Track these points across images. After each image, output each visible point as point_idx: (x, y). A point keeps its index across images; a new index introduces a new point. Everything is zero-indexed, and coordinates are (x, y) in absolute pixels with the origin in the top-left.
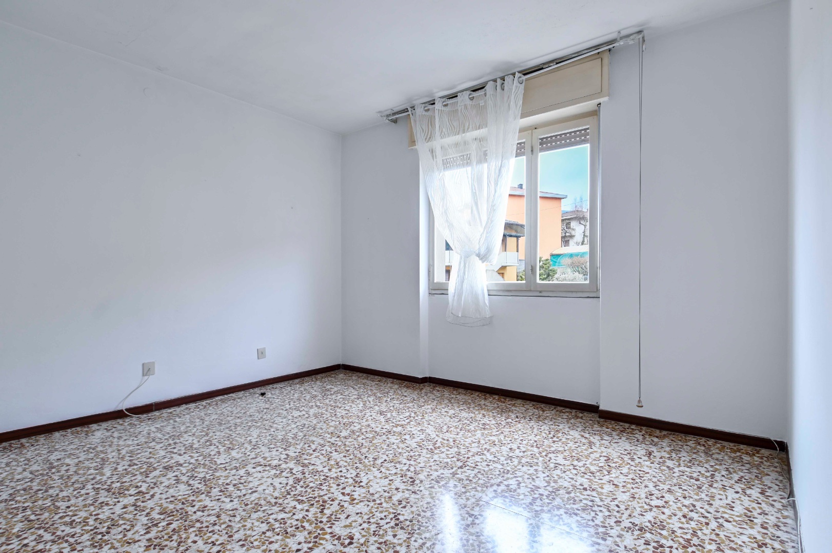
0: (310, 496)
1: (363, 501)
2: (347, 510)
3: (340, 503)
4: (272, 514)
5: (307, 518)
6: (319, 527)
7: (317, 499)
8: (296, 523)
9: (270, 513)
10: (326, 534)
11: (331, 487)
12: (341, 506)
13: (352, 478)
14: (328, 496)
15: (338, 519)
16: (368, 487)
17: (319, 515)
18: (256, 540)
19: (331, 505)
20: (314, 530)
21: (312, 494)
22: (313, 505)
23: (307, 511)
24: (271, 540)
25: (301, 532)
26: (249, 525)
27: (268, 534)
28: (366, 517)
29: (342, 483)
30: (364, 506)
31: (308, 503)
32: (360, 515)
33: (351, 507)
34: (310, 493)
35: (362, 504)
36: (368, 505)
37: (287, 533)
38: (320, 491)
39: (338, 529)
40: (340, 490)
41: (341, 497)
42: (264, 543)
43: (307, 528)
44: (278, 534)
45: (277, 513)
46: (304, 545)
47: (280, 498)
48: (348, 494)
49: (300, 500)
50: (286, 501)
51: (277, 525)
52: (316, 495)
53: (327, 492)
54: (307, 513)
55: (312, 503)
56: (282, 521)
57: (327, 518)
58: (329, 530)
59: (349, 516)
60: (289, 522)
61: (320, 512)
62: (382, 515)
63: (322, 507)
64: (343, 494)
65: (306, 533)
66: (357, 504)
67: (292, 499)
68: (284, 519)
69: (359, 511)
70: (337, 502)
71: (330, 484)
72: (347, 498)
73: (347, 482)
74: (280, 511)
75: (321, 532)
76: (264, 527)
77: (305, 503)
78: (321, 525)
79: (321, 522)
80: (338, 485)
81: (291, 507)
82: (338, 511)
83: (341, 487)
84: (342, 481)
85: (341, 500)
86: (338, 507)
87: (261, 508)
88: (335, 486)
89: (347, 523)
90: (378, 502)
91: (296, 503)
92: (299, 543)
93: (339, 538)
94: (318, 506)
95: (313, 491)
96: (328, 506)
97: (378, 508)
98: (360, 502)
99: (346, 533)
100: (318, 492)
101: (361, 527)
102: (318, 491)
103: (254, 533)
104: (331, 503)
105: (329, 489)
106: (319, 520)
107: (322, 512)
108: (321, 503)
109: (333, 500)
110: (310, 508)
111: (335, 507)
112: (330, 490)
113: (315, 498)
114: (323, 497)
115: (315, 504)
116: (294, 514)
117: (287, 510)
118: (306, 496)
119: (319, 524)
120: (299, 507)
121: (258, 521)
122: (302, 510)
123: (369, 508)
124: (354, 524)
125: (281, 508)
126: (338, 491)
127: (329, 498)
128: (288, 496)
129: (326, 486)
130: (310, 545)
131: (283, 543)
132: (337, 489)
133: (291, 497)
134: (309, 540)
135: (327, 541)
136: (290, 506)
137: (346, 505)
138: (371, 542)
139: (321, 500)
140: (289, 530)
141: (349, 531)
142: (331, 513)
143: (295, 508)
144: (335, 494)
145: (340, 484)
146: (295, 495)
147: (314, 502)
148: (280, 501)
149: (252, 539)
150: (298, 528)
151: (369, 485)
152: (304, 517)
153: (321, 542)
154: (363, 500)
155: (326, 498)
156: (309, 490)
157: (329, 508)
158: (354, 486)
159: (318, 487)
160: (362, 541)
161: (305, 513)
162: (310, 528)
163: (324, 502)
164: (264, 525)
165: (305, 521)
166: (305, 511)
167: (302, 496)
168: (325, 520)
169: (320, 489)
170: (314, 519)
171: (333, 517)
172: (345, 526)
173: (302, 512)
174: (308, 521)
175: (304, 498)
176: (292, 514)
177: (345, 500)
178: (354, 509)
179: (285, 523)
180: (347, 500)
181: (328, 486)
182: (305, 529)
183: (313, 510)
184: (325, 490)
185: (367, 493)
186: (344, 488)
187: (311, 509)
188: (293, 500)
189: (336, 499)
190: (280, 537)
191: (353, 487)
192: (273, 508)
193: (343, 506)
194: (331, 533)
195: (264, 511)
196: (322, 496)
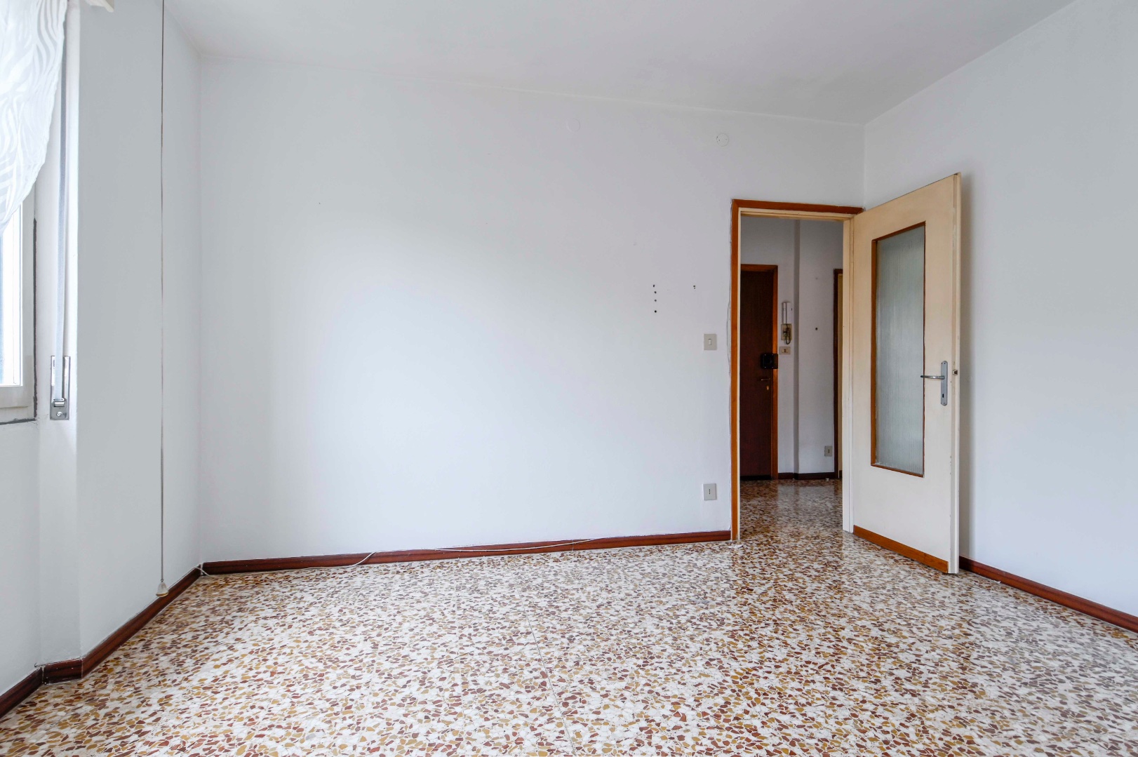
0: (734, 735)
1: (665, 697)
2: (693, 693)
3: (697, 706)
4: (799, 727)
5: (749, 702)
6: (738, 686)
7: (727, 725)
8: (765, 701)
9: (802, 729)
10: (733, 677)
11: (694, 739)
12: (698, 701)
13: (650, 744)
14: (708, 725)
15: (712, 687)
16: (640, 715)
17: (733, 700)
18: (818, 699)
19: (710, 708)
20: (745, 685)
21: (730, 737)
22: (737, 718)
23: (747, 712)
24: (800, 693)
25: (762, 689)
26: (832, 721)
27: (803, 701)
28: (678, 677)
29: (673, 738)
30: (668, 690)
31: (741, 723)
32: (682, 682)
33: (686, 696)
34: (734, 742)
35: (669, 694)
36: (663, 689)
37: (779, 693)
38: (716, 737)
39: (717, 676)
40: (684, 728)
41: (690, 714)
42: (808, 692)
43: (753, 690)
44: (790, 696)
45: (791, 726)
46: (761, 675)
47: (785, 750)
48: (677, 714)
49: (754, 735)
50: (776, 741)
51: (792, 708)
52: (725, 733)
53: (706, 731)
54: (748, 709)
55: (736, 722)
56: (784, 711)
57: (723, 693)
58: (728, 679)
59: (696, 686)
60: (775, 706)
61: (730, 703)
62: (658, 672)
63: (725, 709)
64: (684, 719)
65: (756, 685)
66: (675, 696)
67: (765, 741)
68: (781, 712)
69: (680, 686)
70: (700, 709)
71: (693, 747)
72: (683, 710)
73: (663, 738)
74: (786, 727)
75: (738, 680)
76: (809, 710)
77: (747, 726)
78: (734, 687)
79: (734, 691)
80: (681, 738)
81: (769, 727)
82: (706, 696)
83: (680, 732)
84: (671, 743)
85: (693, 709)
86: (703, 701)
87: (817, 744)
88: (689, 740)
89: (703, 678)
90: (647, 688)
91: (760, 731)
92: (766, 678)
93: (721, 668)
94: (729, 713)
95: (726, 743)
96: (715, 709)
97: (655, 681)
98: (669, 697)
99: (711, 669)
100: (719, 737)
101: (690, 669)
102: (719, 740)
103: (823, 708)
104: (709, 711)
105: (700, 737)
106: (735, 694)
107: (728, 703)
108: (723, 717)
109: (704, 714)
110: (742, 715)
111: (706, 703)
112: (700, 734)
113: (729, 729)
114: (715, 724)
115: (732, 718)
116: (766, 714)
117: (776, 725)
118: (742, 738)
119: (737, 689)
120: (757, 723)
121: (820, 724)
122: (754, 716)
123: (664, 686)
124: (697, 675)
125: (784, 730)
126: (688, 728)
127: (708, 719)
128: (771, 749)
129: (701, 745)
130: (754, 672)
131: (786, 685)
132: (687, 731)
133: (766, 745)
134: (754, 678)
135: (735, 670)
136: (771, 730)
137: (690, 701)
138: (690, 654)
139: (721, 721)
140: (776, 696)
141: (706, 670)
142: (716, 697)
143: (763, 723)
144: (695, 723)
145: (676, 739)
146: (760, 748)
147: (732, 722)
148: (785, 745)
149: (823, 702)
150: (765, 694)
151: (636, 718)
152: (754, 705)
153: (741, 672)
154: (662, 698)
155: (713, 722)
156: (733, 747)
157: (716, 705)
158: (658, 725)
159: (715, 749)
160: (699, 658)
161: (752, 710)
162: (749, 689)
163: (717, 717)
164: (810, 715)
165: (753, 700)
166: (750, 714)
167: (748, 740)
168: (728, 692)
169: (714, 743)
170: (742, 698)
171: (716, 691)
172: (707, 676)
173: (755, 714)
174: (750, 698)
175: (747, 735)
176: (770, 716)
177: (688, 708)
178: (683, 691)
179: (780, 706)
180: (685, 707)
181: (697, 744)
182: (756, 690)
183: (738, 710)
184: (708, 736)
185: (650, 706)
186: (676, 728)
187: (741, 712)
188: (764, 738)
189: (698, 715)
190: (789, 692)
191: (662, 725)
192: (798, 737)
193: (695, 700)
194: (727, 675)
195: (811, 737)
196: (717, 727)
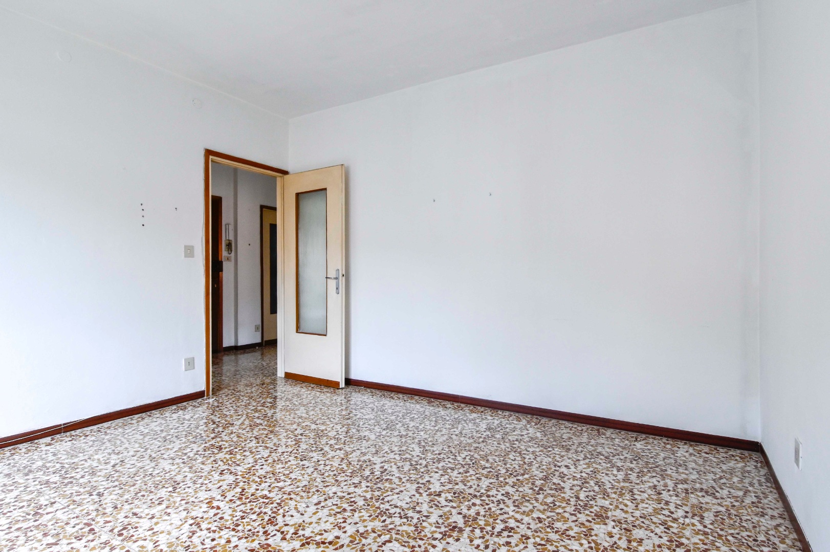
0: (255, 504)
1: (200, 502)
2: (218, 493)
3: (225, 498)
4: (290, 485)
5: (257, 484)
6: (246, 479)
7: (248, 500)
8: (267, 480)
9: (292, 486)
10: (241, 475)
11: (230, 515)
12: (224, 496)
13: (201, 530)
14: (236, 505)
15: (230, 485)
16: (186, 518)
17: (246, 487)
18: (295, 468)
19: (233, 496)
20: (251, 477)
21: (253, 505)
22: (252, 495)
23: (257, 490)
24: (284, 469)
25: (261, 475)
26: (306, 476)
27: (288, 472)
28: (204, 488)
29: (216, 521)
30: (200, 497)
31: (256, 496)
32: (208, 489)
33: (214, 496)
34: (256, 507)
35: (201, 499)
36: (196, 498)
37: (272, 473)
38: (244, 509)
39: (231, 478)
40: (221, 512)
41: (221, 504)
42: (289, 467)
43: (257, 477)
44: (279, 472)
45: (285, 486)
46: (258, 468)
47: (287, 499)
48: (213, 507)
49: (266, 499)
50: (280, 496)
51: (282, 478)
52: (249, 505)
53: (236, 509)
54: (258, 488)
55: (253, 497)
56: (279, 481)
57: (238, 486)
58: (238, 477)
59: (219, 488)
60: (273, 480)
61: (245, 489)
62: (187, 490)
63: (243, 493)
64: (218, 508)
65: (257, 474)
66: (207, 499)
67: (274, 499)
68: (277, 482)
69: (207, 492)
70: (227, 499)
71: (232, 519)
72: (215, 504)
73: (209, 523)
74: (283, 488)
75: (245, 475)
76: (293, 476)
77: (260, 496)
78: (244, 480)
79: (245, 482)
80: (221, 518)
81: (273, 492)
82: (228, 491)
83: (219, 516)
84: (216, 524)
85: (222, 501)
86: (227, 494)
87: (302, 489)
88: (226, 517)
89: (221, 483)
90: (183, 502)
91: (269, 495)
92: (262, 468)
93: (231, 473)
94: (247, 494)
95: (251, 509)
96: (237, 495)
97: (187, 496)
98: (202, 501)
99: (225, 476)
100: (246, 508)
101: (210, 480)
102: (247, 510)
103: (299, 472)
104: (233, 498)
105: (234, 513)
106: (246, 483)
107: (243, 490)
108: (244, 497)
109: (231, 500)
110: (255, 492)
111: (229, 496)
112: (233, 511)
113: (250, 502)
114: (241, 503)
115: (250, 496)
116: (269, 486)
117: (277, 489)
118: (260, 503)
119: (246, 481)
120: (266, 492)
121: (300, 480)
122: (262, 490)
123: (195, 496)
124: (217, 482)
125: (283, 490)
126: (223, 511)
127: (235, 502)
128: (279, 501)
129: (236, 516)
130: (253, 468)
131: (275, 468)
132: (224, 513)
133: (275, 501)
134: (254, 471)
135: (241, 471)
136: (275, 493)
137: (219, 497)
138: (206, 473)
139: (244, 499)
140: (271, 475)
141: (221, 478)
142: (235, 489)
143: (269, 491)
144: (227, 507)
145: (218, 520)
146: (272, 503)
147: (250, 498)
148: (286, 496)
149: (298, 469)
150: (264, 477)
151: (184, 521)
152: (260, 484)
153: (245, 470)
154: (198, 503)
155: (238, 502)
156: (257, 509)
157: (237, 493)
158: (202, 518)
159: (246, 515)
160: (214, 472)
161: (260, 487)
162: (254, 477)
163: (240, 499)
164: (293, 477)
165: (259, 482)
166: (260, 490)
167: (263, 502)
168: (241, 484)
169: (244, 512)
170: (251, 483)
171: (233, 486)
172: (224, 480)
173: (263, 488)
174: (257, 482)
175: (262, 500)
176: (272, 486)
177: (218, 502)
178: (211, 494)
179: (276, 479)
180: (216, 502)
181: (233, 517)
182: (258, 477)
183: (252, 490)
184: (238, 511)
185: (190, 511)
186: (215, 515)
187: (254, 491)
188: (272, 498)
189: (227, 502)
190: (278, 471)
191: (205, 517)
192: (291, 490)
193: (222, 496)
194: (237, 476)
195: (298, 487)
196: (242, 504)
